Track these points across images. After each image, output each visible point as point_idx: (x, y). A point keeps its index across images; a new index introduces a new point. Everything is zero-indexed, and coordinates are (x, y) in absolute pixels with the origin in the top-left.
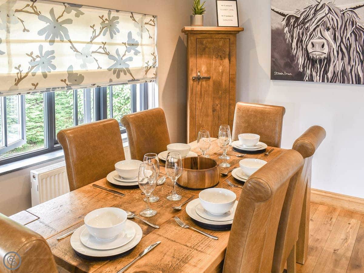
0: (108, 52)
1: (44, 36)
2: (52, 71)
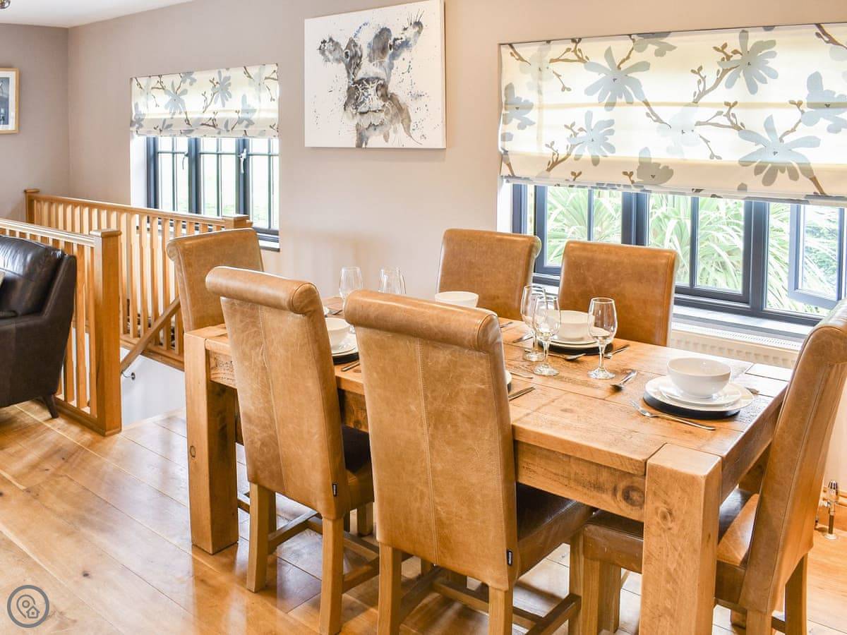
1: (597, 95)
2: (609, 154)
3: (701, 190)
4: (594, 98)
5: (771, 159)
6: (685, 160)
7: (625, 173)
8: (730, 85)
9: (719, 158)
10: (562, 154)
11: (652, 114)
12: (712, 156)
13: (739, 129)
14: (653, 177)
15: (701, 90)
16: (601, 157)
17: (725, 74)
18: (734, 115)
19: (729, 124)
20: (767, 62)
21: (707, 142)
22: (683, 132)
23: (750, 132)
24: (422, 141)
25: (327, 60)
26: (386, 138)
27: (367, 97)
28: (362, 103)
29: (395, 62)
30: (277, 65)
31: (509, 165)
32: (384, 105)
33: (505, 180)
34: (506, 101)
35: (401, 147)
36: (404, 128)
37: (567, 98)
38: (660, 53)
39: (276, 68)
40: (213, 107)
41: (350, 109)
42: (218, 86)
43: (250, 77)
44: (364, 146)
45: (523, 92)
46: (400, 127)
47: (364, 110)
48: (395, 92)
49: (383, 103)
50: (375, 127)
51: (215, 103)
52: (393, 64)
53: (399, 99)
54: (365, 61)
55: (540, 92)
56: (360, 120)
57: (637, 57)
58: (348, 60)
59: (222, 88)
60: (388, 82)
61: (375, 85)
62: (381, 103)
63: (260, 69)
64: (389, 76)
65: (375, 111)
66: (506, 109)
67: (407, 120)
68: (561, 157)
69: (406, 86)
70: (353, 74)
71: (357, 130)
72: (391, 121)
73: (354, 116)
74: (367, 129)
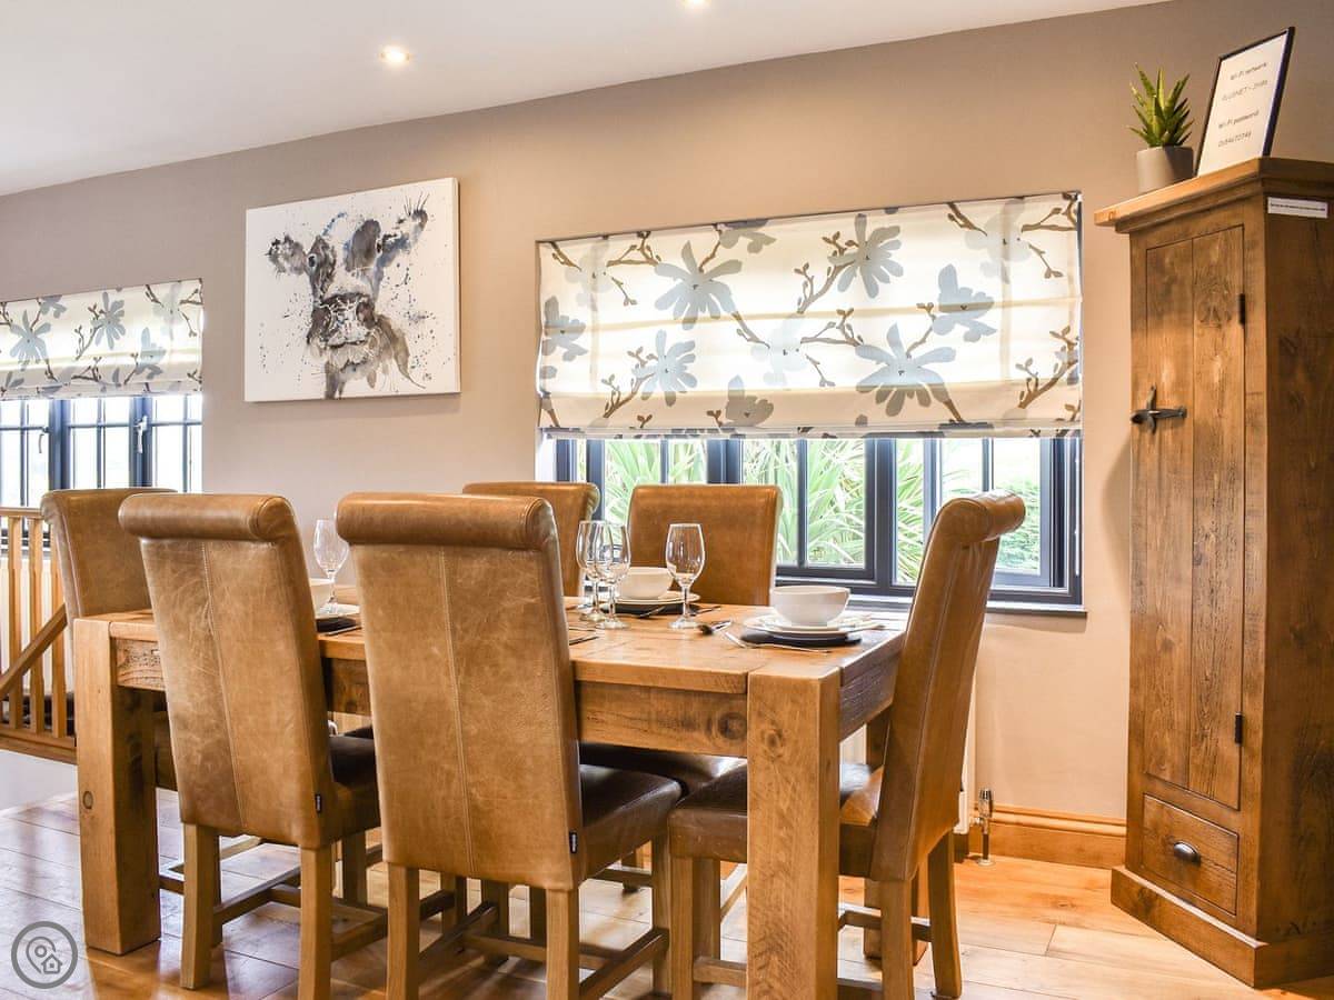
0: (859, 337)
1: (671, 309)
2: (688, 389)
3: (810, 428)
4: (668, 313)
5: (897, 381)
6: (788, 390)
7: (710, 413)
8: (843, 287)
9: (832, 384)
10: (626, 391)
11: (744, 332)
12: (823, 382)
13: (855, 344)
14: (747, 415)
15: (808, 296)
16: (678, 394)
17: (839, 272)
18: (849, 327)
19: (843, 338)
20: (890, 255)
21: (816, 363)
22: (785, 353)
23: (869, 347)
24: (427, 383)
25: (281, 270)
26: (371, 381)
27: (343, 323)
28: (335, 331)
29: (385, 270)
30: (201, 281)
31: (551, 413)
32: (369, 333)
33: (545, 435)
34: (547, 322)
35: (394, 394)
36: (399, 366)
37: (631, 314)
38: (754, 248)
39: (199, 286)
40: (93, 350)
41: (317, 341)
42: (103, 316)
43: (155, 300)
44: (337, 395)
45: (571, 310)
46: (393, 365)
47: (338, 342)
48: (384, 313)
49: (367, 330)
50: (355, 366)
51: (98, 342)
52: (383, 273)
53: (392, 324)
54: (340, 270)
55: (594, 308)
56: (332, 357)
57: (724, 255)
58: (314, 268)
59: (110, 320)
60: (375, 299)
61: (355, 305)
62: (363, 330)
63: (173, 287)
64: (376, 290)
65: (355, 343)
66: (546, 334)
67: (402, 354)
68: (623, 398)
69: (401, 305)
70: (322, 289)
71: (327, 372)
72: (379, 357)
73: (322, 351)
74: (342, 370)
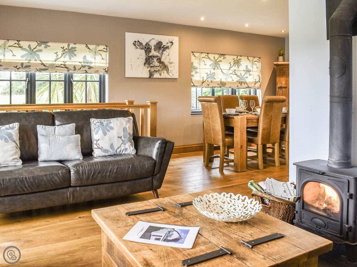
2: (214, 80)
4: (211, 67)
5: (242, 81)
6: (228, 81)
8: (235, 66)
11: (222, 71)
12: (232, 80)
15: (230, 67)
19: (235, 74)
20: (240, 62)
21: (231, 77)
22: (227, 75)
23: (238, 75)
24: (173, 76)
25: (137, 48)
26: (160, 75)
27: (154, 62)
28: (151, 63)
29: (164, 52)
31: (193, 83)
32: (159, 65)
34: (191, 66)
35: (165, 78)
36: (167, 72)
38: (224, 59)
41: (147, 65)
42: (67, 50)
44: (152, 77)
47: (152, 66)
50: (156, 71)
52: (163, 53)
53: (165, 64)
54: (153, 51)
55: (200, 65)
56: (150, 69)
57: (219, 59)
58: (146, 49)
60: (161, 58)
61: (156, 58)
62: (158, 64)
63: (96, 46)
64: (162, 56)
65: (156, 66)
66: (191, 69)
68: (204, 81)
69: (167, 60)
70: (148, 54)
71: (149, 72)
72: (162, 70)
73: (148, 67)
74: (153, 72)
